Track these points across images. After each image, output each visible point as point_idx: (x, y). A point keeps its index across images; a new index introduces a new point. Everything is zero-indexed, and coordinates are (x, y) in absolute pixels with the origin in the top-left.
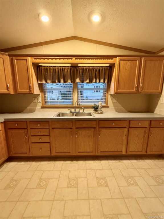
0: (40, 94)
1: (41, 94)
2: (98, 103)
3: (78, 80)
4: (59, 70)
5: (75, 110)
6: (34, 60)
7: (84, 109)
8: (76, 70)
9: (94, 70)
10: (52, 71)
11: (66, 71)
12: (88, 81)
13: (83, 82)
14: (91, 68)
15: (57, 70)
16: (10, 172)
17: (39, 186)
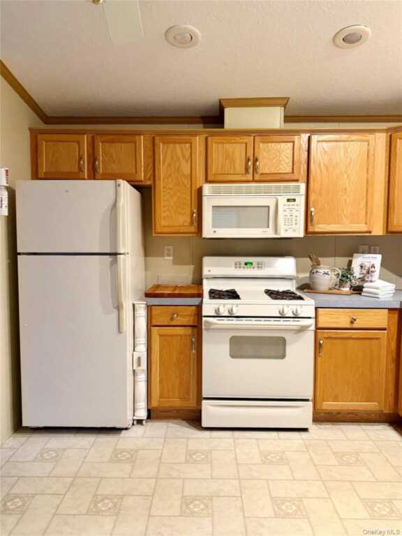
16: (370, 443)
17: (369, 504)
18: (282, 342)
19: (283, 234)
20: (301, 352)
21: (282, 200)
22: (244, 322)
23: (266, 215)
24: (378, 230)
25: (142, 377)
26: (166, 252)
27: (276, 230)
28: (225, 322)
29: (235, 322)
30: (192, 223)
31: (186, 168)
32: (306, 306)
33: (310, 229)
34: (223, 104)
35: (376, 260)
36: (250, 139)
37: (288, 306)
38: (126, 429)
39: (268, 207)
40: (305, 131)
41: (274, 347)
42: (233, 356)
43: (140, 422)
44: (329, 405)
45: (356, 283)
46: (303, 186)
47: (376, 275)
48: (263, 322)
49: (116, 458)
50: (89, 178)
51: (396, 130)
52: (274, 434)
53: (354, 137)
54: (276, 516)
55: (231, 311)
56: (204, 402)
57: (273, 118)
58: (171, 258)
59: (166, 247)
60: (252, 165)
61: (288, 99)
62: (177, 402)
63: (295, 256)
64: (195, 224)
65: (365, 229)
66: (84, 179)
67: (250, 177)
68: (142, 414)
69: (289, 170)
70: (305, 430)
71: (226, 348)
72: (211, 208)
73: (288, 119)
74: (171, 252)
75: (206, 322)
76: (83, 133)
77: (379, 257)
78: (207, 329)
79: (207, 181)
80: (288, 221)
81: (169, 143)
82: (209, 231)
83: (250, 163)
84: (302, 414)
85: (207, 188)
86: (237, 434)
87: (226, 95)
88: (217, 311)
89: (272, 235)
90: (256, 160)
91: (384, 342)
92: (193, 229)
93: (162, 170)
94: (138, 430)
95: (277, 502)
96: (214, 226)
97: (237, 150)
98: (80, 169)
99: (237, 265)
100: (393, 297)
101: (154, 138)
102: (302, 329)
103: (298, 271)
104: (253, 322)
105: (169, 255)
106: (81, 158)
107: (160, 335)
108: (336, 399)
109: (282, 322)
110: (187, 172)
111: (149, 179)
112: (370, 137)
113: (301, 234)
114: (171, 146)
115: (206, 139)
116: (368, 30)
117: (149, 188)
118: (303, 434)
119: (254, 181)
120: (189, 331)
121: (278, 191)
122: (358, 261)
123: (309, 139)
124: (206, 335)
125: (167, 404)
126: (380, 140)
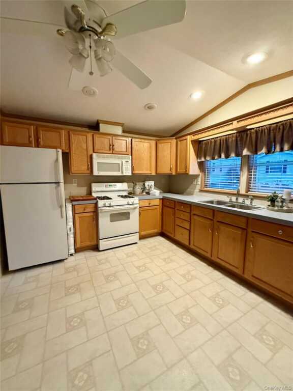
0: (199, 175)
1: (201, 174)
2: (283, 191)
3: (245, 152)
4: (222, 141)
5: (237, 199)
6: (193, 137)
7: (252, 199)
8: (245, 135)
9: (280, 128)
10: (213, 144)
11: (230, 140)
12: (264, 150)
13: (256, 152)
14: (275, 125)
15: (219, 141)
17: (165, 260)
18: (128, 213)
19: (125, 174)
20: (135, 216)
21: (124, 162)
22: (115, 208)
23: (119, 167)
24: (154, 173)
25: (72, 236)
26: (74, 182)
27: (122, 172)
28: (108, 208)
29: (111, 208)
30: (88, 169)
31: (84, 146)
32: (136, 200)
33: (133, 172)
34: (99, 122)
35: (152, 183)
36: (110, 137)
37: (130, 200)
38: (66, 259)
39: (119, 164)
40: (130, 137)
41: (125, 215)
42: (111, 221)
43: (72, 255)
44: (143, 233)
45: (147, 191)
46: (131, 157)
47: (153, 188)
48: (122, 207)
49: (67, 271)
50: (35, 147)
51: (158, 140)
52: (126, 247)
53: (146, 141)
54: (140, 272)
55: (110, 204)
56: (101, 241)
57: (119, 130)
58: (76, 184)
59: (74, 180)
60: (112, 148)
61: (123, 124)
62: (88, 243)
63: (127, 182)
64: (90, 170)
65: (150, 173)
66: (32, 147)
67: (111, 152)
68: (72, 251)
69: (125, 150)
70: (136, 243)
71: (109, 219)
72: (97, 164)
73: (124, 131)
74: (76, 182)
75: (100, 209)
76: (31, 125)
77: (153, 182)
78: (101, 212)
79: (94, 152)
80: (126, 169)
81: (76, 135)
82: (96, 173)
83: (111, 147)
84: (135, 238)
85: (95, 155)
86: (114, 250)
87: (100, 118)
88: (105, 204)
89: (121, 175)
90: (113, 146)
91: (158, 209)
92: (89, 172)
93: (73, 146)
94: (72, 258)
95: (138, 268)
96: (98, 171)
97: (106, 141)
98: (30, 142)
99: (106, 186)
100: (160, 194)
101: (69, 132)
102: (135, 208)
103: (128, 188)
104: (118, 207)
105: (75, 183)
106: (30, 137)
107: (79, 217)
108: (145, 231)
109: (128, 206)
110: (85, 148)
111: (67, 149)
112: (151, 142)
113: (131, 174)
114: (77, 136)
115: (93, 135)
116: (156, 106)
117: (67, 153)
118: (136, 244)
119: (113, 153)
120: (92, 214)
121: (122, 158)
122: (147, 184)
123: (132, 140)
124: (100, 215)
125: (84, 245)
126: (153, 143)
